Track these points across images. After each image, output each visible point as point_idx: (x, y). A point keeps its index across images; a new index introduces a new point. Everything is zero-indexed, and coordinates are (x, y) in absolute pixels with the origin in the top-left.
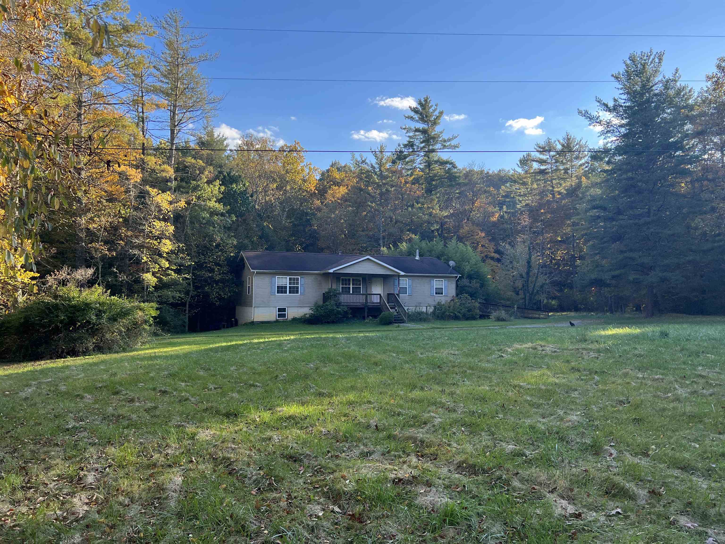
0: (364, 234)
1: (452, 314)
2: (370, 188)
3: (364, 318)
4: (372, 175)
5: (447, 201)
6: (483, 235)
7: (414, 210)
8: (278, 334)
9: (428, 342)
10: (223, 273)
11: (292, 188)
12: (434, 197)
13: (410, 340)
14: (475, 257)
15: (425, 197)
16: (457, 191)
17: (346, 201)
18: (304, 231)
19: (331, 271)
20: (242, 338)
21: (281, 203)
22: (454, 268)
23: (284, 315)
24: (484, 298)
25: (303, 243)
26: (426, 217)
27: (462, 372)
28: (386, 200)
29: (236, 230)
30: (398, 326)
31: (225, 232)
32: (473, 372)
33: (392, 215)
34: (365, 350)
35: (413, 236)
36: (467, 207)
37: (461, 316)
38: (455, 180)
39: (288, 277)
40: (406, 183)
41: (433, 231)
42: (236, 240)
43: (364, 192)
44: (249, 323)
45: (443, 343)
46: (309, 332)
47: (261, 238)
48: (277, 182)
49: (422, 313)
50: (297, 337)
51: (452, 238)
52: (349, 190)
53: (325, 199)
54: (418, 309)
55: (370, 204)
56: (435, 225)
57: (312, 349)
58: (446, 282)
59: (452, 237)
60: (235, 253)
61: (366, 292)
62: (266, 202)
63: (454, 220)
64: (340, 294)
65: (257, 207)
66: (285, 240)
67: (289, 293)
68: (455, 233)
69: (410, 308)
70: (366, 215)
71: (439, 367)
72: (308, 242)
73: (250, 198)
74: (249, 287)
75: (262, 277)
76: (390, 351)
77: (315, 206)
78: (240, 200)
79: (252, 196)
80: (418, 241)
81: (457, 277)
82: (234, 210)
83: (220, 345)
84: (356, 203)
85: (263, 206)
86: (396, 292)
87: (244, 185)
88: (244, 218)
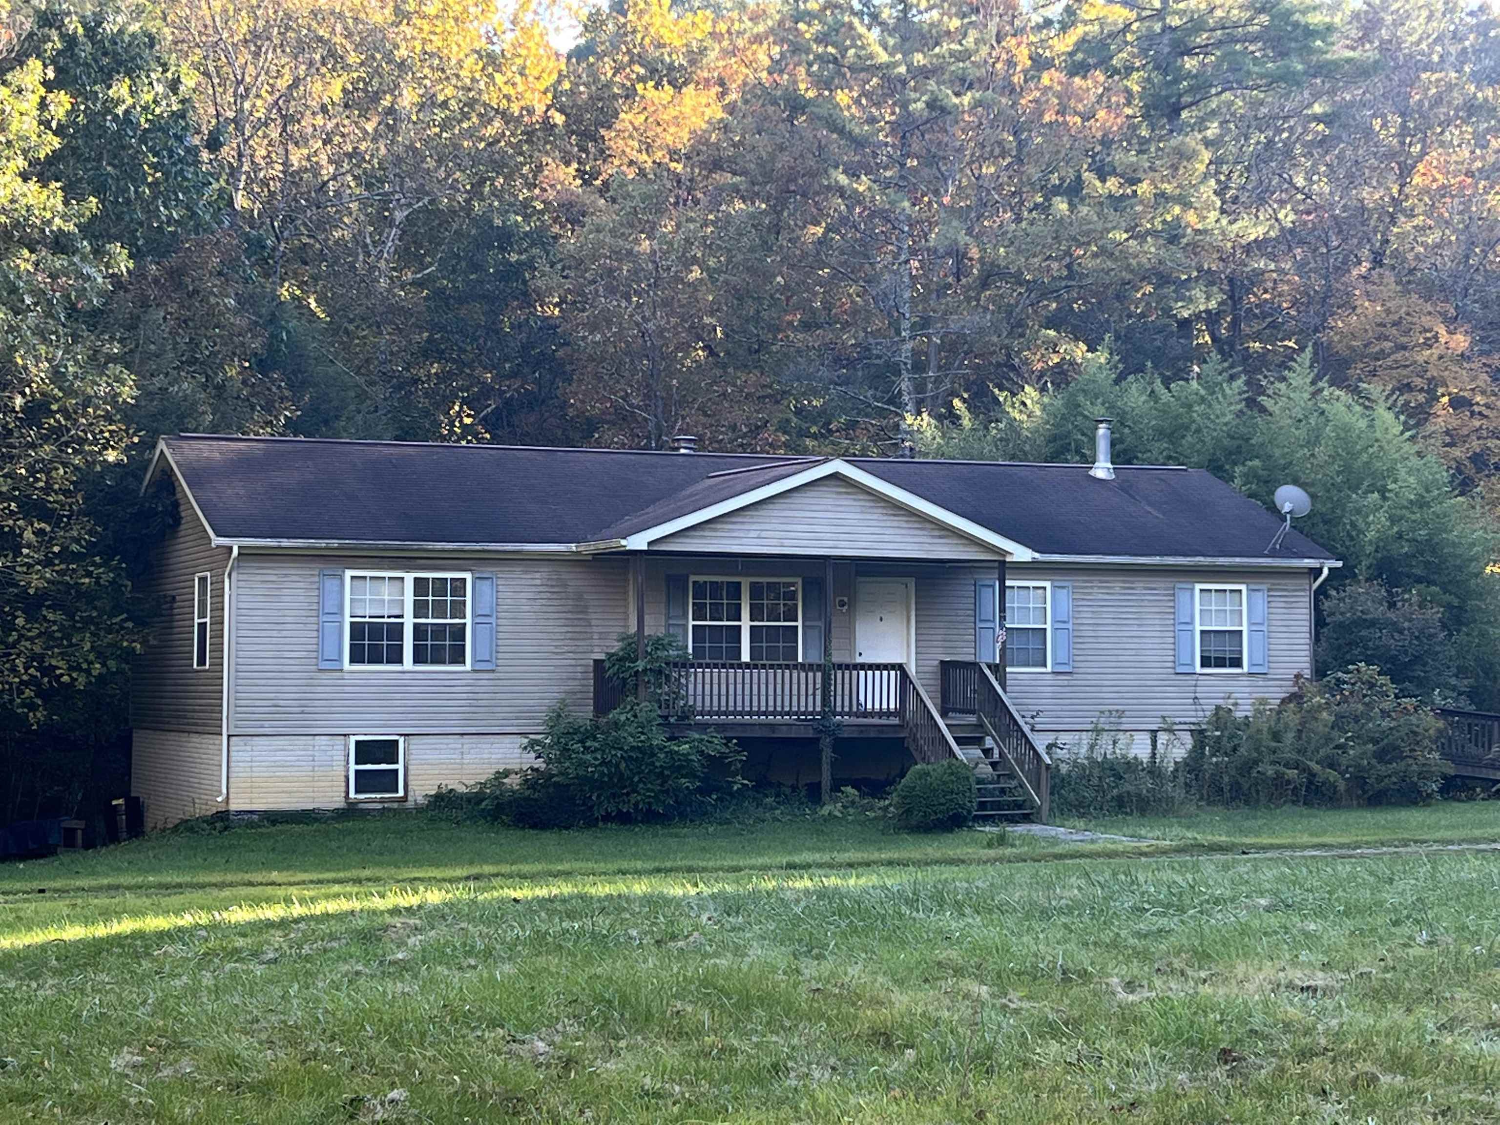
0: (813, 339)
1: (1292, 773)
2: (842, 97)
3: (814, 795)
4: (851, 26)
5: (1261, 158)
6: (1461, 342)
7: (1084, 210)
8: (358, 881)
9: (1163, 922)
10: (65, 555)
11: (428, 103)
12: (1193, 141)
13: (1069, 911)
14: (1415, 461)
15: (1144, 142)
16: (1317, 109)
17: (716, 165)
18: (493, 329)
19: (638, 542)
20: (165, 901)
21: (369, 182)
22: (1299, 524)
23: (388, 781)
24: (1464, 684)
25: (487, 391)
26: (1151, 246)
27: (1354, 1083)
28: (931, 159)
29: (132, 325)
30: (1002, 840)
31: (76, 338)
32: (1414, 1083)
33: (963, 238)
34: (827, 967)
35: (1080, 351)
36: (1370, 196)
37: (1342, 786)
38: (1306, 50)
39: (409, 578)
40: (1040, 64)
41: (1185, 324)
42: (130, 379)
43: (811, 119)
44: (205, 820)
45: (1244, 931)
46: (525, 868)
47: (263, 365)
48: (346, 68)
49: (1132, 765)
50: (460, 893)
51: (1286, 361)
52: (731, 109)
53: (604, 155)
54: (1105, 748)
55: (843, 180)
56: (1198, 293)
57: (541, 962)
58: (1260, 598)
59: (1290, 355)
60: (126, 450)
61: (827, 653)
62: (291, 177)
63: (1301, 267)
64: (684, 664)
65: (241, 201)
66: (386, 377)
67: (417, 660)
68: (1303, 334)
69: (1064, 738)
70: (821, 242)
71: (1225, 1056)
72: (511, 388)
73: (205, 155)
74: (202, 626)
75: (272, 574)
76: (959, 972)
77: (551, 195)
78: (154, 167)
79: (214, 144)
80: (1106, 378)
81: (1319, 571)
82: (119, 217)
83: (51, 934)
84: (768, 176)
85: (272, 194)
86: (989, 654)
87: (174, 85)
88: (173, 260)
